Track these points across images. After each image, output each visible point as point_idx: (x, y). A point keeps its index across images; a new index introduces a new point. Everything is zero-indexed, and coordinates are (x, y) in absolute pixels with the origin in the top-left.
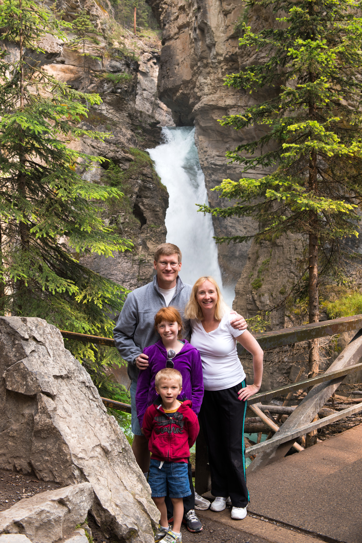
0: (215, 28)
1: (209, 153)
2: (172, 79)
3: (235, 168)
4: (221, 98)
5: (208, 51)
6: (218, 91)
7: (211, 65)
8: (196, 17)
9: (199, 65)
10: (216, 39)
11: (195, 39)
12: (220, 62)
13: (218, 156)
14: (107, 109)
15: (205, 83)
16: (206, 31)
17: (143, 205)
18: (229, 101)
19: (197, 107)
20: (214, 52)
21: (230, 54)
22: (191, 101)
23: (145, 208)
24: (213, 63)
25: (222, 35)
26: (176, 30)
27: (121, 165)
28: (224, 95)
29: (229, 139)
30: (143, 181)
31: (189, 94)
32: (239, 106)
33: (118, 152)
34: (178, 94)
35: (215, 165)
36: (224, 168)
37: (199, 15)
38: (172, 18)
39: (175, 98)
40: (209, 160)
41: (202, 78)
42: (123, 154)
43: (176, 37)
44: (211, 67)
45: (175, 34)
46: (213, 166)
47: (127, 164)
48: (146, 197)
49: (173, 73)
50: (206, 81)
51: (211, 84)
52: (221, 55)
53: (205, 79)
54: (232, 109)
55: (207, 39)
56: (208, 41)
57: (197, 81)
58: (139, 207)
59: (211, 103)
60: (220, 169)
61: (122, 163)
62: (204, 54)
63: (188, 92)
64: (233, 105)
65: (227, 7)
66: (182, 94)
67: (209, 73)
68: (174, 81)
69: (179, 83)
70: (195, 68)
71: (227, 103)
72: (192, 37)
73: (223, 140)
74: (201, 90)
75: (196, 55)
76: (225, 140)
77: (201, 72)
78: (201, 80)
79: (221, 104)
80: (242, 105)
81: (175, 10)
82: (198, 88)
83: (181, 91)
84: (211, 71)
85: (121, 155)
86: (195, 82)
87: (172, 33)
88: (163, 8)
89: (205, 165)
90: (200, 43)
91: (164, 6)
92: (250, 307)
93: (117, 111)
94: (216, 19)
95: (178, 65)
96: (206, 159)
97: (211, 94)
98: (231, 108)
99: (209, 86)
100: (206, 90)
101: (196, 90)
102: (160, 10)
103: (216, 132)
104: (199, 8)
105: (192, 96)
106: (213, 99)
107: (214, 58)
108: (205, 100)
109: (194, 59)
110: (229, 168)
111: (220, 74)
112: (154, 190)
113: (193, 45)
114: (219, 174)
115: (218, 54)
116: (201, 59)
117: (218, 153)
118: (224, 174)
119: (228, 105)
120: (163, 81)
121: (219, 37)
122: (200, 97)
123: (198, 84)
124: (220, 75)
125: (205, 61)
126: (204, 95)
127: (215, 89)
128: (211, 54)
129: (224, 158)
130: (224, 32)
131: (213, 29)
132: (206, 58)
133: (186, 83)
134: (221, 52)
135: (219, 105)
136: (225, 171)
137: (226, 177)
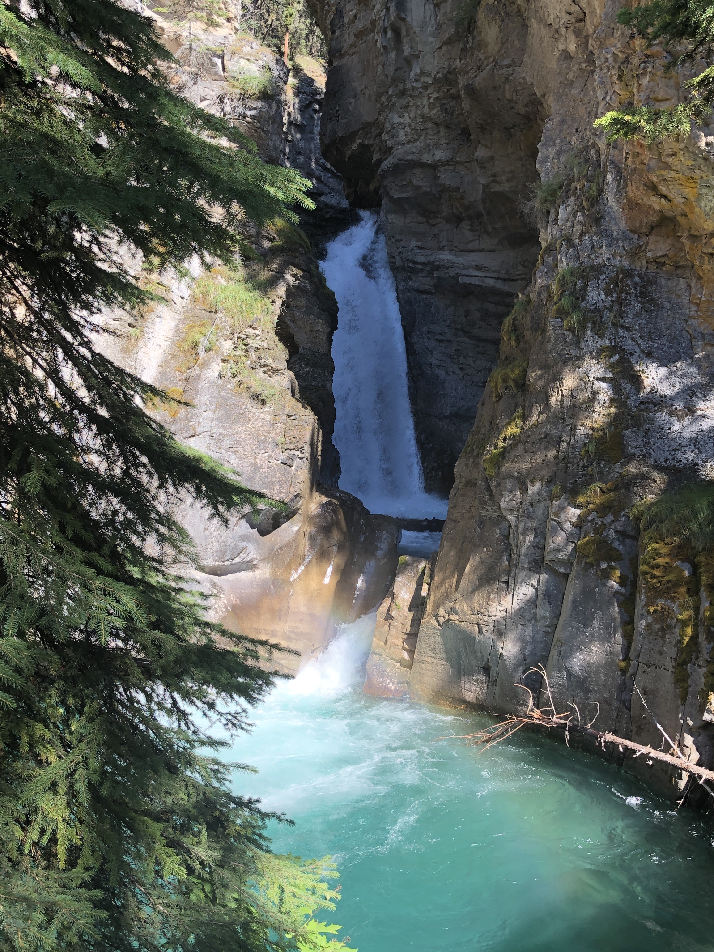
0: (420, 27)
1: (403, 243)
2: (344, 121)
3: (448, 268)
4: (428, 148)
5: (406, 68)
6: (422, 137)
7: (411, 92)
8: (388, 9)
9: (390, 93)
10: (420, 47)
11: (385, 47)
12: (426, 87)
15: (399, 124)
16: (404, 33)
20: (416, 70)
21: (444, 71)
23: (297, 326)
24: (413, 88)
25: (431, 39)
26: (353, 40)
28: (431, 144)
30: (293, 275)
31: (372, 145)
32: (457, 162)
34: (354, 146)
35: (415, 263)
36: (428, 268)
38: (346, 20)
41: (396, 116)
43: (351, 51)
44: (411, 96)
45: (351, 46)
46: (410, 265)
48: (298, 307)
49: (347, 111)
51: (410, 126)
52: (429, 74)
53: (400, 117)
54: (445, 168)
55: (405, 48)
56: (407, 51)
57: (387, 120)
58: (286, 324)
59: (409, 157)
60: (422, 270)
62: (400, 74)
64: (447, 161)
66: (361, 145)
68: (348, 124)
69: (355, 127)
70: (384, 99)
72: (379, 45)
73: (427, 222)
75: (386, 76)
76: (431, 221)
80: (463, 160)
81: (351, 7)
82: (387, 133)
83: (359, 141)
84: (411, 104)
87: (345, 46)
90: (393, 55)
94: (422, 11)
95: (355, 97)
97: (409, 142)
98: (443, 166)
103: (417, 208)
107: (416, 81)
109: (382, 84)
110: (438, 268)
112: (313, 295)
113: (381, 58)
114: (421, 278)
115: (423, 73)
116: (395, 81)
120: (329, 126)
121: (425, 44)
125: (401, 86)
126: (399, 144)
128: (412, 74)
129: (429, 252)
130: (434, 35)
131: (416, 30)
132: (404, 81)
133: (367, 127)
134: (428, 68)
136: (430, 273)
137: (432, 283)
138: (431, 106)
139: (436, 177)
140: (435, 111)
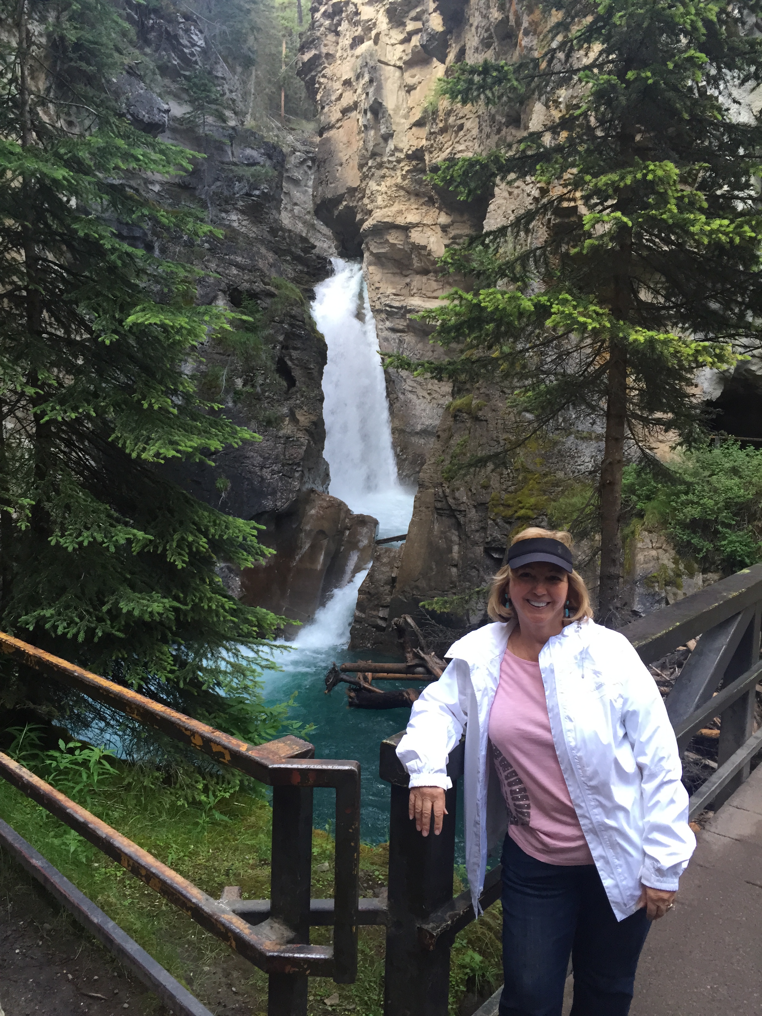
0: (394, 110)
1: (381, 291)
2: (333, 185)
3: (416, 312)
4: (400, 212)
5: (382, 145)
6: (396, 204)
7: (387, 165)
8: (367, 94)
9: (370, 164)
10: (394, 127)
11: (365, 126)
12: (399, 161)
13: (395, 295)
14: (239, 219)
15: (378, 191)
16: (380, 115)
17: (291, 360)
18: (412, 217)
19: (366, 225)
20: (391, 145)
21: (414, 149)
22: (359, 217)
23: (294, 364)
24: (389, 162)
25: (403, 121)
26: (339, 115)
27: (259, 301)
28: (404, 209)
29: (410, 272)
30: (292, 325)
31: (356, 207)
32: (424, 225)
33: (255, 282)
34: (341, 207)
35: (391, 307)
36: (402, 311)
37: (371, 90)
38: (333, 98)
39: (336, 213)
40: (383, 300)
41: (375, 184)
42: (262, 286)
43: (338, 125)
44: (387, 168)
45: (338, 121)
46: (387, 308)
47: (268, 301)
48: (295, 349)
49: (335, 177)
50: (379, 188)
51: (386, 193)
52: (401, 151)
53: (378, 185)
54: (416, 229)
55: (382, 127)
56: (383, 130)
57: (368, 188)
58: (285, 363)
59: (386, 220)
60: (397, 313)
61: (260, 299)
62: (377, 150)
63: (355, 204)
64: (417, 224)
65: (411, 81)
66: (347, 207)
67: (384, 177)
68: (336, 188)
69: (342, 191)
70: (365, 169)
71: (408, 220)
72: (360, 123)
73: (401, 273)
74: (372, 201)
75: (367, 150)
76: (404, 273)
77: (373, 175)
78: (373, 185)
79: (400, 221)
80: (429, 223)
81: (338, 85)
82: (368, 198)
83: (345, 203)
84: (387, 174)
85: (259, 286)
86: (365, 190)
87: (333, 119)
88: (320, 84)
89: (377, 307)
90: (372, 133)
91: (322, 80)
92: (439, 505)
93: (253, 223)
94: (395, 97)
95: (341, 165)
96: (379, 298)
97: (386, 207)
98: (414, 227)
99: (384, 196)
100: (380, 200)
101: (366, 201)
102: (317, 86)
103: (392, 261)
104: (371, 81)
105: (360, 210)
106: (389, 213)
107: (391, 155)
108: (378, 216)
109: (363, 157)
110: (410, 311)
111: (400, 177)
112: (306, 339)
113: (363, 135)
114: (396, 320)
115: (397, 149)
116: (374, 155)
117: (394, 291)
118: (402, 320)
119: (410, 223)
120: (320, 189)
121: (398, 124)
122: (372, 211)
123: (368, 192)
124: (399, 180)
125: (378, 159)
126: (377, 208)
127: (392, 199)
128: (388, 150)
129: (402, 298)
130: (406, 117)
131: (391, 112)
132: (381, 155)
133: (352, 191)
134: (401, 146)
135: (397, 223)
136: (403, 316)
137: (405, 324)
138: (404, 177)
139: (408, 237)
140: (406, 182)
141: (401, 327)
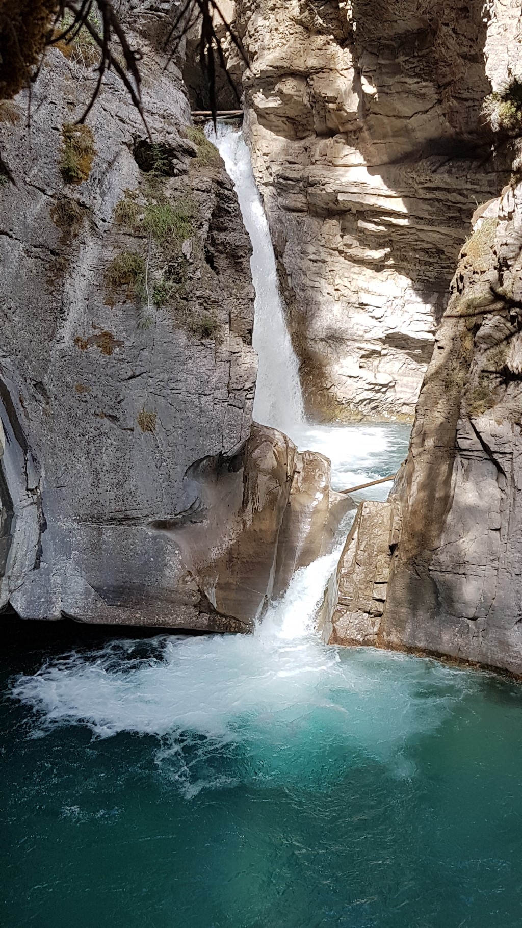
3: (323, 185)
4: (297, 54)
13: (290, 163)
15: (264, 27)
18: (314, 60)
19: (251, 71)
22: (232, 63)
27: (175, 161)
28: (302, 50)
29: (308, 133)
33: (169, 133)
35: (286, 179)
36: (301, 184)
40: (274, 170)
42: (178, 139)
46: (281, 180)
47: (187, 160)
50: (266, 23)
51: (276, 29)
53: (265, 19)
54: (320, 75)
57: (250, 23)
59: (279, 64)
60: (294, 187)
61: (177, 158)
63: (226, 46)
64: (322, 69)
67: (273, 8)
71: (309, 64)
73: (297, 135)
76: (301, 134)
77: (258, 6)
79: (298, 65)
80: (339, 68)
82: (251, 36)
84: (278, 5)
85: (175, 139)
89: (264, 180)
92: (465, 445)
93: (156, 50)
96: (267, 168)
98: (318, 73)
99: (274, 33)
100: (267, 39)
101: (246, 40)
103: (284, 119)
105: (232, 55)
106: (283, 55)
110: (313, 184)
111: (296, 9)
114: (292, 195)
117: (289, 158)
118: (301, 196)
119: (311, 68)
122: (256, 53)
124: (295, 12)
126: (264, 49)
127: (286, 37)
129: (300, 167)
135: (295, 67)
136: (304, 191)
137: (305, 200)
138: (302, 8)
139: (310, 86)
140: (306, 14)
141: (299, 205)
